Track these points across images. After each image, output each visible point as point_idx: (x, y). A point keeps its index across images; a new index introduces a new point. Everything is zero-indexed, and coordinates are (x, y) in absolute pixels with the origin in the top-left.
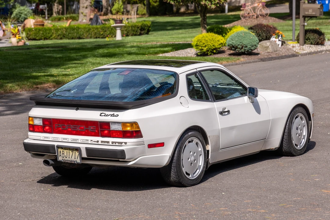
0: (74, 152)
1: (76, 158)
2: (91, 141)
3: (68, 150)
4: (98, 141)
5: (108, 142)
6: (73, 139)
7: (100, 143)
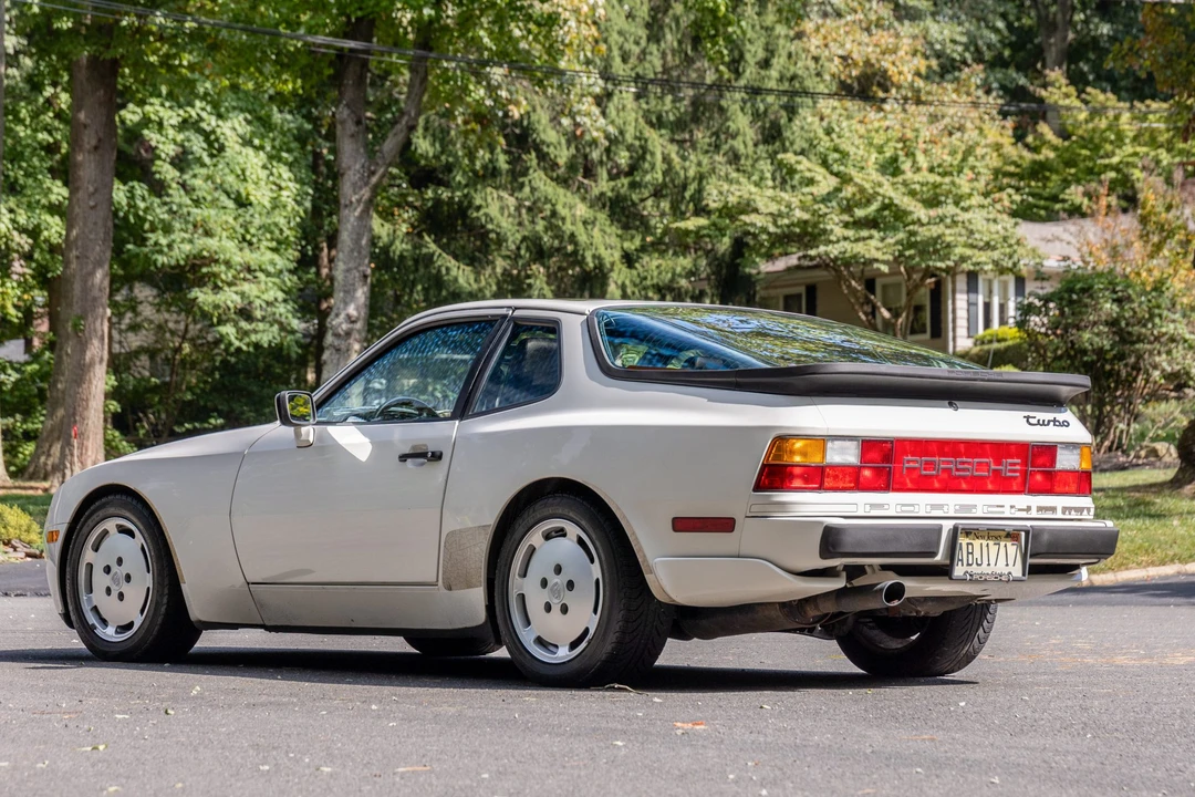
0: (1002, 544)
1: (1011, 562)
2: (1012, 507)
3: (983, 537)
4: (1029, 509)
5: (1053, 509)
6: (961, 506)
7: (1034, 514)
